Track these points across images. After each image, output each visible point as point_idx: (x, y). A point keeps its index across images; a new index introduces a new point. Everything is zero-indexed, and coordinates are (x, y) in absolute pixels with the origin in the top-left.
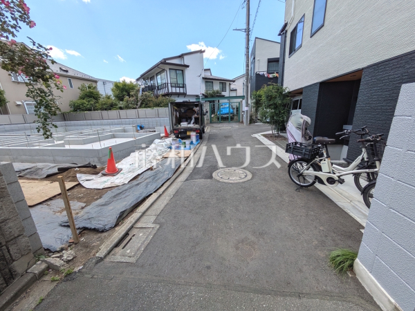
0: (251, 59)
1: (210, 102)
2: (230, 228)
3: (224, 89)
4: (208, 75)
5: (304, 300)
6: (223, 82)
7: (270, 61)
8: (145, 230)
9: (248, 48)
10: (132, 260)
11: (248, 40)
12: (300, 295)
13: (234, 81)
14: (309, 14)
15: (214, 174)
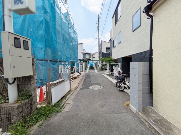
0: (100, 47)
1: (85, 62)
3: (90, 57)
4: (84, 52)
5: (118, 114)
6: (90, 55)
7: (107, 48)
8: (69, 104)
9: (99, 44)
10: (68, 111)
11: (99, 42)
12: (116, 113)
13: (94, 54)
14: (117, 38)
15: (90, 87)
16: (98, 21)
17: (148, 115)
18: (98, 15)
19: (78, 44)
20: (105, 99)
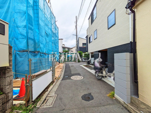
0: (78, 43)
2: (81, 93)
4: (63, 46)
5: (105, 106)
6: (69, 49)
7: (83, 44)
8: (52, 97)
10: (51, 106)
12: (104, 106)
13: (72, 49)
14: (93, 35)
15: (71, 78)
16: (76, 21)
17: (137, 106)
18: (76, 16)
19: (59, 39)
20: (88, 89)
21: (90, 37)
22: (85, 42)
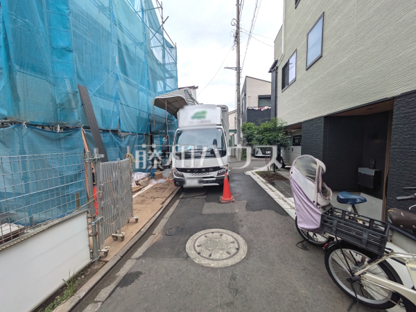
0: (242, 96)
7: (261, 98)
11: (239, 78)
21: (287, 65)
22: (267, 91)
